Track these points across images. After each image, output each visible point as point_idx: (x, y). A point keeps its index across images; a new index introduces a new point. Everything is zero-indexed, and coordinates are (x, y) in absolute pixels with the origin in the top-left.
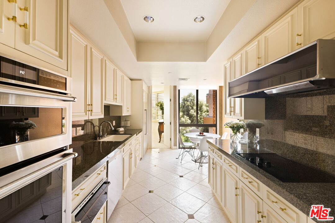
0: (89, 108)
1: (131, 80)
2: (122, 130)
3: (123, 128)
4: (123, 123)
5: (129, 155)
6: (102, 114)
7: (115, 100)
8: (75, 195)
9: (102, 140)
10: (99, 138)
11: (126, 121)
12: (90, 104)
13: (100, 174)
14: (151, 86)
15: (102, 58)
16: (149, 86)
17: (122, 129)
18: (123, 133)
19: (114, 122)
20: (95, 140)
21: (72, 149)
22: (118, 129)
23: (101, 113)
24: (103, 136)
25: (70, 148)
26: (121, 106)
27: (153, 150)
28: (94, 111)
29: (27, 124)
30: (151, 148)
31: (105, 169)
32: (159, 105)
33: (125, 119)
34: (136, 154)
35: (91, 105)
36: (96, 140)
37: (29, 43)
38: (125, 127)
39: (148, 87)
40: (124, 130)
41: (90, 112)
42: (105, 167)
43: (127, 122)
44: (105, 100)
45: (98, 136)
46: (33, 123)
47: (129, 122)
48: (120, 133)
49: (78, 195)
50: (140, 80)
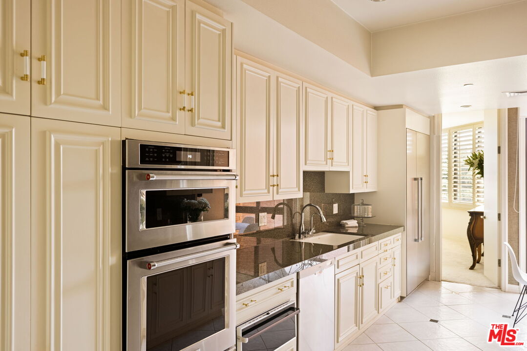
0: (274, 181)
1: (376, 108)
2: (354, 226)
3: (356, 221)
4: (357, 210)
5: (356, 278)
6: (299, 190)
7: (329, 161)
8: (244, 304)
9: (304, 240)
10: (300, 237)
11: (363, 204)
12: (275, 174)
13: (281, 290)
14: (440, 116)
15: (299, 87)
16: (434, 116)
17: (352, 223)
18: (355, 231)
19: (336, 206)
20: (292, 239)
21: (236, 239)
22: (344, 221)
23: (297, 189)
24: (306, 233)
25: (234, 238)
26: (348, 172)
27: (443, 284)
28: (282, 185)
29: (200, 203)
30: (438, 280)
31: (292, 286)
32: (476, 162)
33: (361, 201)
34: (379, 281)
35: (277, 176)
36: (294, 238)
37: (195, 125)
38: (360, 219)
39: (429, 117)
40: (357, 225)
41: (275, 187)
42: (292, 283)
43: (366, 206)
44: (306, 164)
45: (298, 232)
46: (207, 202)
47: (370, 207)
48: (349, 231)
49: (246, 305)
50: (400, 106)
